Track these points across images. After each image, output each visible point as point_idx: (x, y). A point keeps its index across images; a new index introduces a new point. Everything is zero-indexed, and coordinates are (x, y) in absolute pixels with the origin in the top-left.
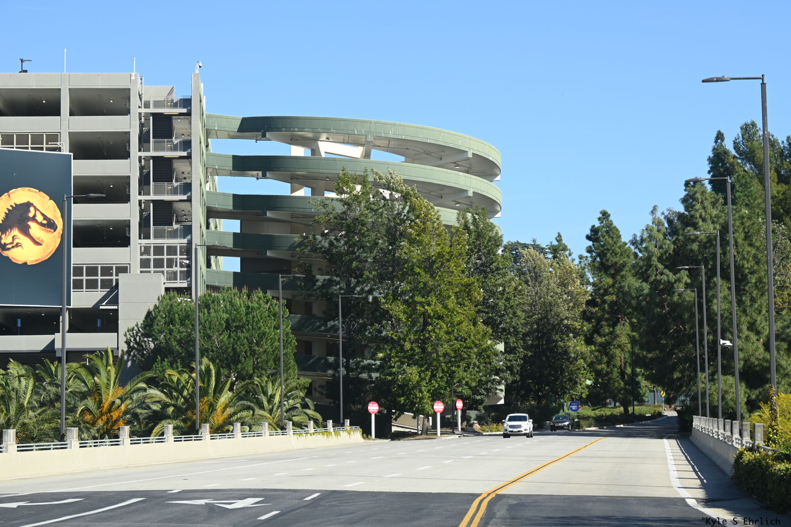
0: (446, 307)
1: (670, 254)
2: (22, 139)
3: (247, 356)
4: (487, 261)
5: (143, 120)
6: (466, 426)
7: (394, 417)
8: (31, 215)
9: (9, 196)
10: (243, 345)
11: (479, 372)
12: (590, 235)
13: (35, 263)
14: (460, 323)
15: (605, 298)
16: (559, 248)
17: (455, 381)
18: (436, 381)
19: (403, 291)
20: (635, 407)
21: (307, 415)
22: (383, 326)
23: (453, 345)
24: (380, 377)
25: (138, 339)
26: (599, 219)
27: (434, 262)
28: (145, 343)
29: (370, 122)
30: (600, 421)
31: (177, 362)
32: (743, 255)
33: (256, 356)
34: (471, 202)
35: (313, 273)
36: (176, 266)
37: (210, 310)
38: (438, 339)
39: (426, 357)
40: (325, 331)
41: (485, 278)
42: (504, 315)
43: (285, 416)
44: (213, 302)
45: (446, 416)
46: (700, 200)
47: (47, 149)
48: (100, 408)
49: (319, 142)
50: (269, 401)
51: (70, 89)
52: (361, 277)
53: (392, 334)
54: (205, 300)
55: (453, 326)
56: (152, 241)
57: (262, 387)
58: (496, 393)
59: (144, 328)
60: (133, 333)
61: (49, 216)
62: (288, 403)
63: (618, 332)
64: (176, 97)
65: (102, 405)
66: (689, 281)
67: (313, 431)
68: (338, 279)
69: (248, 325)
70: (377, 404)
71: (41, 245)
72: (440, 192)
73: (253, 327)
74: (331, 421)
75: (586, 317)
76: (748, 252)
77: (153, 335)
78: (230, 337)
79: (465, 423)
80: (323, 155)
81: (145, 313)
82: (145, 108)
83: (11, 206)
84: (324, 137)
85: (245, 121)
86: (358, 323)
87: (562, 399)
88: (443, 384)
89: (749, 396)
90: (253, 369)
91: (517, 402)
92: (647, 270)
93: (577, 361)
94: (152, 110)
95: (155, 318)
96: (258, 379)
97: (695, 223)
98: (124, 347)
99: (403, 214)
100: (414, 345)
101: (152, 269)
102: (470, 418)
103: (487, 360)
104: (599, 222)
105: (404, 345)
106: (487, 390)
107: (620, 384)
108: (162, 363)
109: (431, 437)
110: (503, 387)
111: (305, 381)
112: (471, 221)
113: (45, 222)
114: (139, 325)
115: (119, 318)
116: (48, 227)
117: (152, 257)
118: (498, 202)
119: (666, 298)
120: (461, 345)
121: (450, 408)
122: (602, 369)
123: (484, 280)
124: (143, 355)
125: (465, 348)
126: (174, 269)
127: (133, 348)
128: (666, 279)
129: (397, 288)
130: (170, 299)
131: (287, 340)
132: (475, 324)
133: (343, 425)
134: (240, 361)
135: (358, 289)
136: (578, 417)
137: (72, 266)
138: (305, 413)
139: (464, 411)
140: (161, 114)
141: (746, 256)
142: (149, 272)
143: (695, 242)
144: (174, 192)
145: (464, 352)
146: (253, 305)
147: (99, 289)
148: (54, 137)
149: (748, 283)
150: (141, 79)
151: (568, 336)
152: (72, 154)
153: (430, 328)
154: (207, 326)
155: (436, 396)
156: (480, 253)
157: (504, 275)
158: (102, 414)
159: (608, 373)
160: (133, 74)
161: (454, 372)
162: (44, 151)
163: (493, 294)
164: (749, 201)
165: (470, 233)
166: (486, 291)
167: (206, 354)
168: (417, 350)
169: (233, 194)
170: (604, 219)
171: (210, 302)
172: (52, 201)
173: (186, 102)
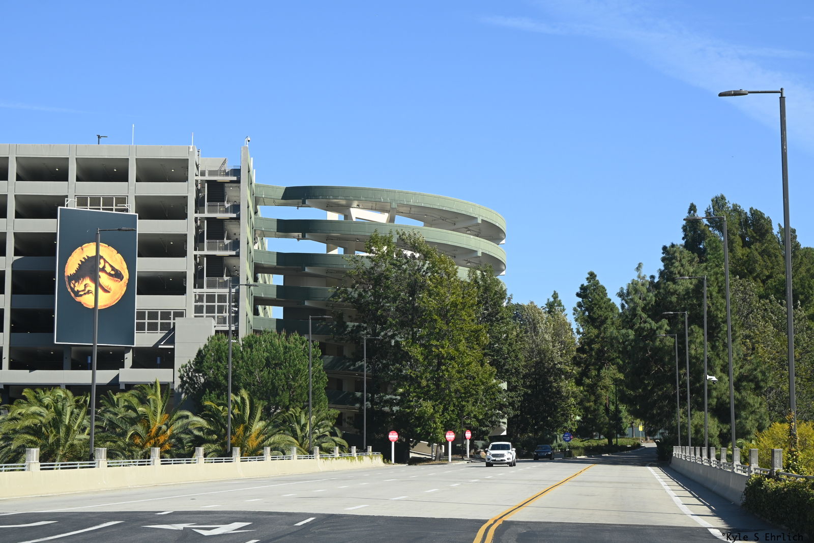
0: (457, 350)
1: (652, 305)
2: (95, 201)
3: (284, 389)
4: (493, 312)
5: (199, 187)
6: (474, 453)
7: (412, 445)
8: (101, 266)
9: (82, 249)
10: (281, 380)
11: (485, 406)
12: (579, 292)
13: (104, 308)
14: (469, 364)
15: (593, 346)
16: (554, 304)
17: (465, 414)
18: (448, 414)
19: (421, 336)
20: (618, 439)
21: (335, 441)
22: (403, 366)
23: (463, 383)
24: (400, 410)
25: (190, 374)
26: (587, 279)
27: (448, 311)
28: (196, 378)
29: (395, 192)
30: (589, 451)
31: (223, 395)
32: (717, 306)
33: (292, 390)
34: (480, 262)
35: (345, 320)
36: (226, 312)
37: (253, 349)
38: (450, 377)
39: (440, 392)
40: (354, 370)
41: (491, 326)
42: (507, 358)
43: (316, 443)
44: (256, 342)
45: (457, 445)
46: (679, 259)
47: (116, 210)
48: (148, 433)
49: (351, 209)
50: (302, 429)
51: (136, 159)
52: (385, 324)
53: (411, 372)
54: (248, 341)
55: (464, 367)
56: (206, 290)
57: (295, 416)
58: (499, 426)
59: (195, 365)
60: (186, 369)
61: (117, 267)
62: (319, 431)
63: (603, 375)
64: (228, 168)
65: (150, 430)
66: (668, 328)
67: (338, 455)
68: (365, 325)
69: (285, 363)
70: (396, 434)
71: (109, 292)
72: (454, 252)
73: (289, 364)
74: (355, 447)
75: (576, 362)
76: (721, 304)
77: (203, 371)
78: (269, 373)
79: (473, 451)
80: (354, 220)
81: (197, 352)
82: (201, 176)
83: (84, 258)
84: (355, 204)
85: (288, 190)
86: (382, 363)
87: (555, 431)
88: (454, 416)
89: (721, 430)
90: (289, 401)
91: (517, 434)
92: (632, 319)
93: (569, 399)
94: (207, 178)
95: (205, 356)
96: (293, 410)
97: (674, 278)
98: (178, 382)
99: (423, 270)
100: (429, 382)
101: (205, 314)
102: (478, 447)
103: (492, 397)
104: (587, 282)
105: (421, 382)
106: (493, 423)
107: (605, 419)
108: (210, 395)
109: (443, 462)
110: (505, 420)
111: (335, 412)
112: (480, 277)
113: (113, 272)
114: (192, 362)
115: (175, 356)
116: (116, 277)
117: (205, 304)
118: (503, 261)
119: (649, 343)
120: (470, 383)
121: (460, 438)
122: (591, 406)
123: (490, 328)
124: (194, 389)
125: (474, 385)
126: (224, 314)
127: (186, 382)
128: (649, 327)
129: (416, 333)
130: (219, 340)
131: (320, 376)
132: (482, 365)
133: (366, 451)
134: (278, 394)
135: (382, 334)
136: (569, 447)
137: (136, 310)
138: (333, 440)
139: (472, 440)
140: (215, 181)
141: (719, 307)
142: (203, 316)
143: (674, 295)
144: (226, 248)
145: (473, 389)
146: (290, 345)
147: (159, 331)
148: (122, 200)
149: (721, 330)
150: (199, 151)
151: (560, 378)
152: (137, 214)
153: (443, 367)
154: (249, 363)
155: (448, 427)
156: (487, 305)
157: (507, 324)
158: (151, 438)
159: (595, 410)
160: (191, 146)
161: (464, 406)
162: (114, 212)
163: (498, 340)
164: (718, 262)
165: (479, 288)
166: (492, 337)
167: (248, 387)
168: (432, 386)
169: (277, 253)
170: (591, 279)
171: (253, 342)
172: (119, 255)
173: (237, 172)
